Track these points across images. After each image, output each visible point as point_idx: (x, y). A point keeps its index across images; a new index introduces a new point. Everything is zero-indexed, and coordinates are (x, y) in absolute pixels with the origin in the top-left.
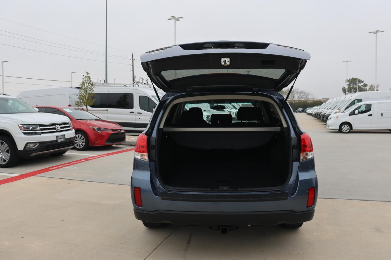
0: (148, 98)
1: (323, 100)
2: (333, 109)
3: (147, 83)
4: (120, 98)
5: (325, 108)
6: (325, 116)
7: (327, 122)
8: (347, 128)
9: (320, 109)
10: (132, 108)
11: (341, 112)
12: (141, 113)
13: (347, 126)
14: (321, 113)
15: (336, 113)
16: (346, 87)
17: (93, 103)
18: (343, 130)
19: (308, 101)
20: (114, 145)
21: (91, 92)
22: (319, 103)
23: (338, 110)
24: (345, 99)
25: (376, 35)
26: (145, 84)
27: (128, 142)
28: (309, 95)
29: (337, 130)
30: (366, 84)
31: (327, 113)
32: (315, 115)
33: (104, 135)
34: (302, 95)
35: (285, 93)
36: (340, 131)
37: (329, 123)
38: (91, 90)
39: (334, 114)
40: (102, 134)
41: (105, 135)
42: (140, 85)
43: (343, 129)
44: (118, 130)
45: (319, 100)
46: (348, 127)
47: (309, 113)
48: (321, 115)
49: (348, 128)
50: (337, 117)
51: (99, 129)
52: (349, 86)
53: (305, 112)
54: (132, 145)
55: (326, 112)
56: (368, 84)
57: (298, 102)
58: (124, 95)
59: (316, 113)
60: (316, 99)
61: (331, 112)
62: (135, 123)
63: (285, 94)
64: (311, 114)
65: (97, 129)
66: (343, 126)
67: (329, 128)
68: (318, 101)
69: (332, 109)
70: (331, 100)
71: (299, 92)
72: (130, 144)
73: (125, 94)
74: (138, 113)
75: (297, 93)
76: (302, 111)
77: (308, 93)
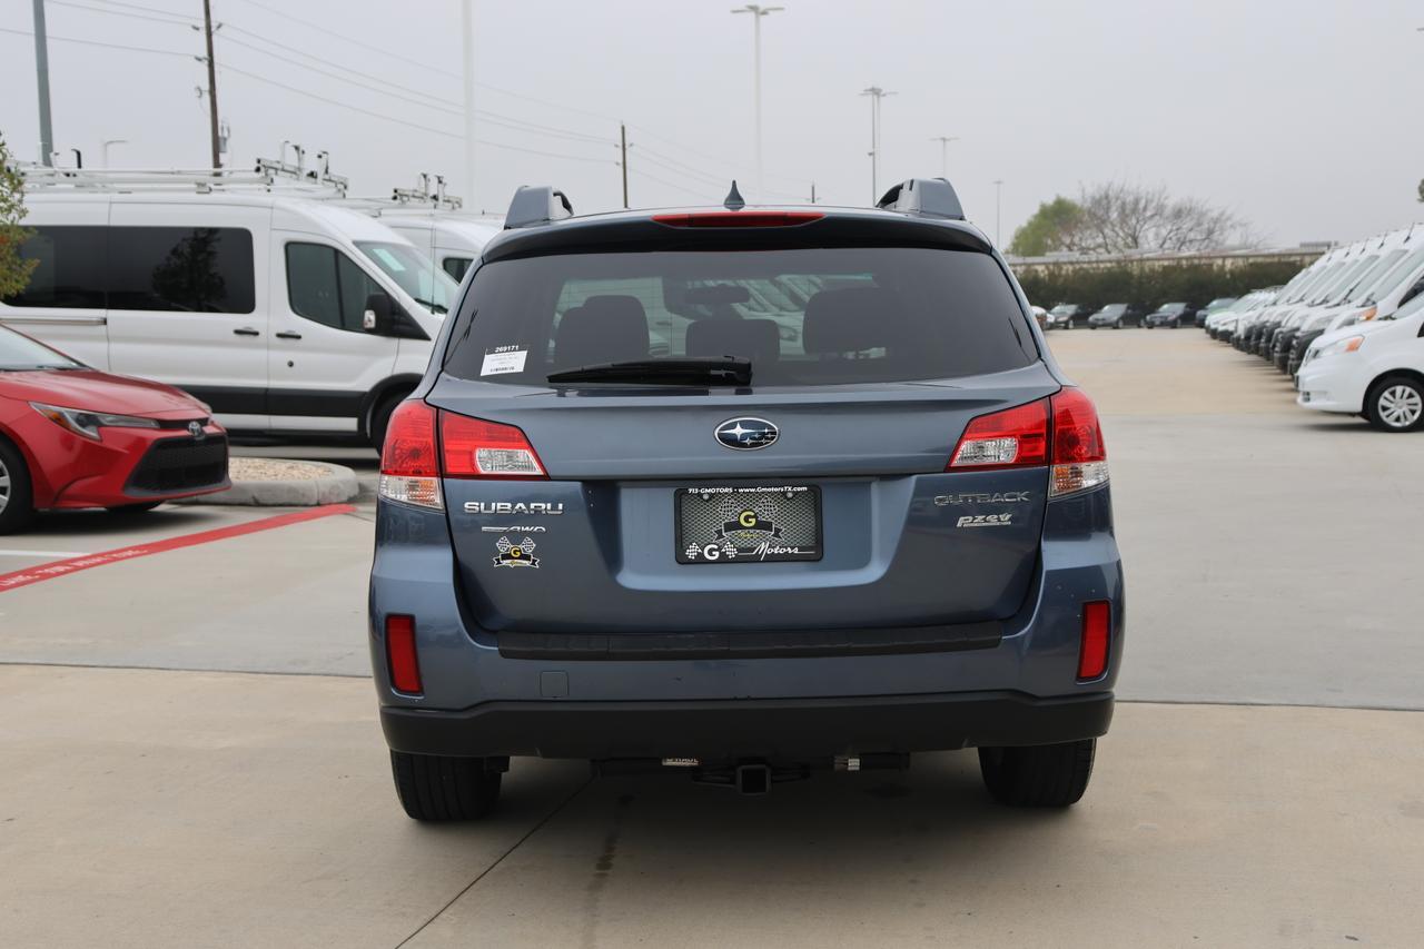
0: (337, 252)
1: (1304, 255)
2: (1338, 305)
3: (327, 172)
4: (174, 252)
5: (1301, 300)
6: (1294, 342)
7: (1301, 372)
8: (1405, 401)
9: (1274, 304)
10: (246, 305)
11: (1378, 315)
12: (299, 337)
13: (1408, 390)
14: (1278, 325)
15: (1351, 323)
17: (28, 280)
18: (1383, 415)
19: (1220, 262)
20: (162, 508)
21: (11, 217)
22: (1274, 272)
23: (1363, 306)
24: (1406, 246)
26: (312, 175)
27: (242, 489)
28: (1222, 230)
29: (1352, 414)
31: (1305, 327)
32: (1248, 338)
33: (117, 452)
34: (1187, 226)
35: (1086, 217)
36: (1370, 418)
37: (1308, 379)
38: (12, 206)
39: (1340, 327)
40: (108, 444)
41: (120, 450)
42: (280, 180)
43: (1385, 409)
44: (188, 421)
45: (1280, 255)
46: (1411, 396)
47: (1221, 328)
48: (1277, 340)
49: (1412, 401)
50: (1353, 347)
51: (88, 420)
53: (1201, 324)
54: (261, 501)
55: (1303, 318)
57: (1164, 267)
58: (195, 239)
59: (1255, 326)
60: (1266, 252)
61: (1329, 320)
62: (267, 390)
63: (1088, 228)
64: (1225, 337)
65: (78, 421)
66: (1386, 394)
67: (1307, 405)
68: (1276, 260)
69: (1336, 301)
70: (1338, 255)
71: (1168, 212)
72: (252, 501)
73: (202, 235)
74: (279, 335)
75: (1157, 217)
76: (1179, 321)
77: (1224, 218)
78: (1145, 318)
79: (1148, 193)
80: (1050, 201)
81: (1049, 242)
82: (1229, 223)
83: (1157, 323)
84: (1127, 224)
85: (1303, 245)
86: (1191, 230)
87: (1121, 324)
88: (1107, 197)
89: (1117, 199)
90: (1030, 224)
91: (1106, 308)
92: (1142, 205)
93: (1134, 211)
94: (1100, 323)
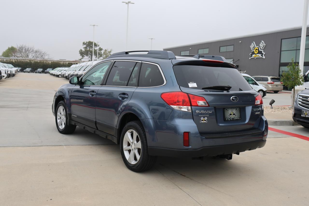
16: (82, 50)
25: (128, 5)
28: (44, 55)
30: (101, 48)
34: (38, 54)
35: (18, 51)
52: (86, 49)
53: (48, 73)
56: (103, 49)
60: (54, 60)
63: (18, 53)
71: (34, 51)
75: (32, 52)
76: (41, 72)
77: (45, 53)
78: (35, 71)
79: (30, 47)
80: (10, 47)
81: (10, 55)
82: (46, 54)
83: (37, 72)
84: (26, 53)
85: (60, 60)
86: (39, 55)
87: (30, 72)
88: (22, 47)
89: (24, 48)
90: (6, 51)
91: (27, 69)
92: (29, 49)
93: (28, 50)
94: (26, 71)
